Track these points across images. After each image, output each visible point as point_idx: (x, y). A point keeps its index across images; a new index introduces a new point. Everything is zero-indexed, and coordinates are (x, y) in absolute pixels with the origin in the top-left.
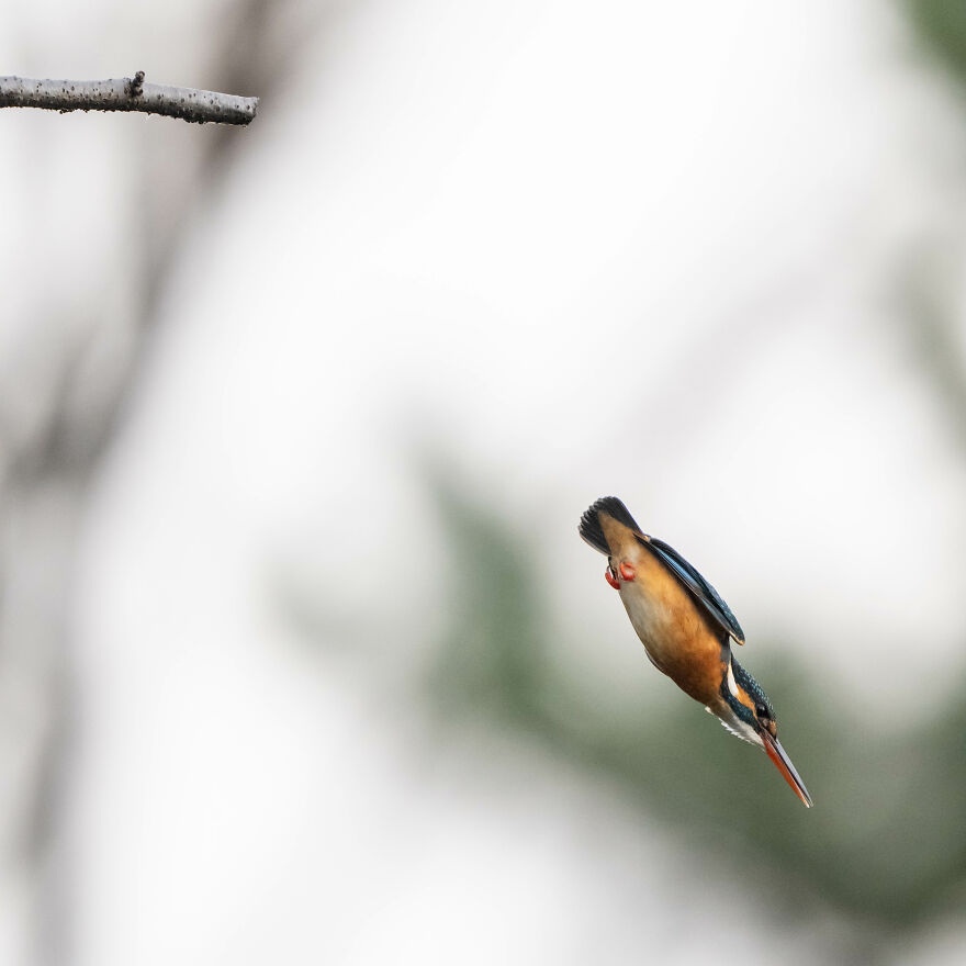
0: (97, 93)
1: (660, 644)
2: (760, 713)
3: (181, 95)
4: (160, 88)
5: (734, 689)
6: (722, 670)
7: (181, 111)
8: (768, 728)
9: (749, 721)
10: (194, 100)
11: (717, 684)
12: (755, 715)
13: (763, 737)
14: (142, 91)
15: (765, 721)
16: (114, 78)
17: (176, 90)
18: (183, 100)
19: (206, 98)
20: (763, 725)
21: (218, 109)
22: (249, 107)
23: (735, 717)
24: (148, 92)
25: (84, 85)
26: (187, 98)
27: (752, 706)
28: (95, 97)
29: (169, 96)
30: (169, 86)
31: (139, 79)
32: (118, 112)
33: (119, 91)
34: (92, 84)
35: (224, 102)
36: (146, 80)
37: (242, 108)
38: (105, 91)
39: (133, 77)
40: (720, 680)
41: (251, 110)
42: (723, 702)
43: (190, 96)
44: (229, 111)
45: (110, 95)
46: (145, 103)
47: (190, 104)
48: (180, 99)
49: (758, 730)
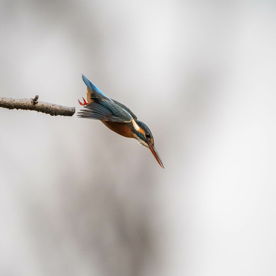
0: (22, 103)
2: (147, 136)
5: (137, 128)
9: (143, 139)
12: (145, 137)
14: (38, 102)
19: (58, 106)
20: (148, 140)
21: (62, 110)
22: (72, 110)
27: (144, 134)
29: (46, 105)
31: (37, 98)
33: (30, 103)
43: (53, 105)
44: (66, 111)
45: (26, 103)
46: (38, 107)
47: (53, 108)
48: (50, 106)
49: (146, 142)
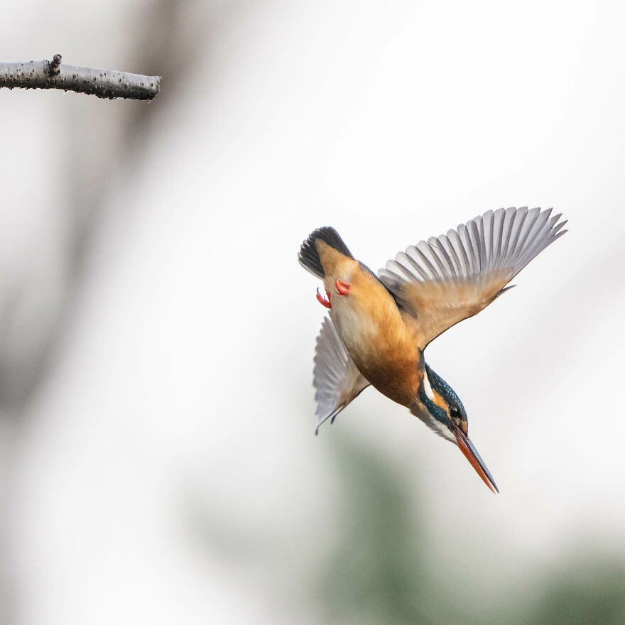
0: (20, 73)
1: (366, 352)
2: (454, 414)
3: (93, 75)
4: (75, 68)
5: (430, 393)
6: (419, 377)
7: (93, 88)
8: (460, 427)
9: (443, 420)
10: (104, 79)
11: (415, 388)
12: (449, 415)
13: (456, 435)
14: (59, 71)
15: (458, 421)
16: (34, 60)
17: (89, 70)
18: (95, 79)
19: (115, 76)
20: (456, 424)
21: (126, 86)
22: (152, 85)
23: (432, 418)
24: (64, 72)
25: (9, 66)
26: (98, 77)
27: (446, 408)
28: (18, 76)
29: (83, 75)
30: (83, 66)
31: (57, 61)
32: (38, 89)
33: (39, 71)
34: (16, 65)
35: (131, 80)
36: (63, 61)
37: (147, 86)
38: (27, 71)
39: (51, 60)
40: (417, 385)
41: (154, 87)
42: (421, 405)
43: (102, 75)
44: (135, 88)
45: (31, 74)
46: (62, 81)
47: (101, 82)
48: (92, 79)
49: (452, 428)
